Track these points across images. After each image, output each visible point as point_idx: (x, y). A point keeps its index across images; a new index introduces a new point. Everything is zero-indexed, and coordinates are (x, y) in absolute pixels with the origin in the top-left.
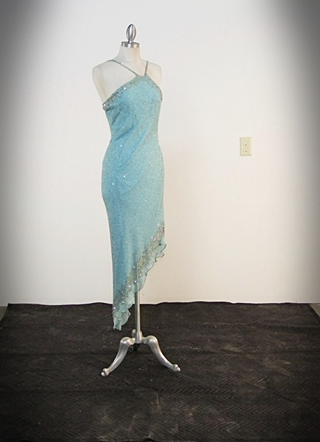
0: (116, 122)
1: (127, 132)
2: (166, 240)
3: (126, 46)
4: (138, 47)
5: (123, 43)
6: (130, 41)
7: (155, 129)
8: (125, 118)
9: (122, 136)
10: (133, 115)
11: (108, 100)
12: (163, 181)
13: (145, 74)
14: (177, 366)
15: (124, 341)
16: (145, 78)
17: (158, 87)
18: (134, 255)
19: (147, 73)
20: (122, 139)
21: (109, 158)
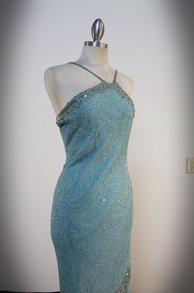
1: (86, 156)
6: (96, 41)
7: (124, 152)
9: (80, 160)
10: (95, 133)
13: (115, 81)
16: (115, 86)
17: (129, 98)
19: (116, 81)
20: (79, 166)
21: (60, 189)
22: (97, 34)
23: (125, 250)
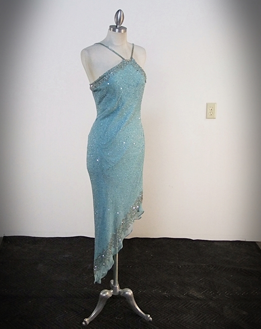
0: (102, 103)
1: (112, 113)
2: (143, 207)
3: (114, 30)
4: (125, 31)
5: (111, 26)
6: (118, 26)
8: (111, 99)
9: (108, 116)
10: (119, 97)
11: (95, 82)
12: (143, 157)
13: (131, 58)
14: (149, 316)
15: (104, 293)
16: (132, 62)
17: (142, 71)
18: (115, 222)
19: (133, 57)
20: (107, 119)
21: (94, 136)
22: (119, 22)
23: (139, 178)
